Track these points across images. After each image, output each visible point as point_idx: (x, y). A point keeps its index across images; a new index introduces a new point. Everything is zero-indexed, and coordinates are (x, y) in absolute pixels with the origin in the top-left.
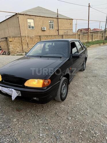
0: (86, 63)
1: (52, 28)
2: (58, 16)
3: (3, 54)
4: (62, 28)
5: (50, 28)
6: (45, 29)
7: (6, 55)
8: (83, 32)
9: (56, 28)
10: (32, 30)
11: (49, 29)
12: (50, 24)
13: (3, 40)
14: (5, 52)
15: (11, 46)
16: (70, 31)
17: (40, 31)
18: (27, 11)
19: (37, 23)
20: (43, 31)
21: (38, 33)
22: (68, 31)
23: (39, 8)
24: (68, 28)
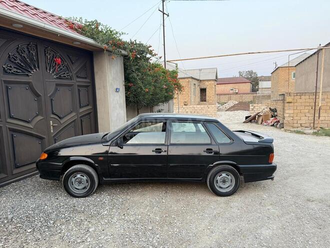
3: (273, 125)
7: (276, 127)
14: (278, 121)
15: (286, 111)
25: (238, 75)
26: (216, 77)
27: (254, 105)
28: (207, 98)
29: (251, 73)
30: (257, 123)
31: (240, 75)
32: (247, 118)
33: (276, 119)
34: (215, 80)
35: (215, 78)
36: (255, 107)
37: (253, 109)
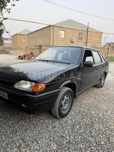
0: (105, 79)
1: (81, 40)
2: (88, 29)
4: (90, 41)
5: (79, 40)
6: (74, 41)
8: (112, 46)
9: (85, 40)
10: (62, 40)
12: (79, 36)
13: (36, 47)
16: (98, 44)
17: (69, 42)
19: (67, 34)
20: (72, 42)
21: (67, 44)
22: (96, 44)
23: (70, 21)
24: (97, 41)
30: (25, 59)
32: (19, 57)
33: (34, 57)
36: (16, 52)
37: (16, 53)
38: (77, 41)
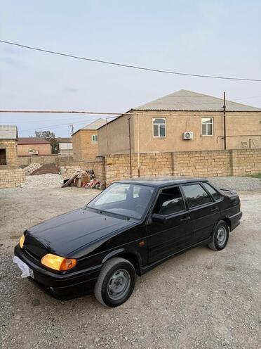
1: (210, 133)
2: (224, 107)
3: (94, 187)
4: (235, 133)
5: (204, 133)
6: (191, 137)
7: (98, 189)
9: (218, 132)
10: (161, 139)
11: (201, 136)
12: (204, 126)
13: (98, 160)
14: (99, 183)
15: (108, 173)
17: (179, 141)
18: (153, 103)
19: (173, 124)
20: (185, 140)
21: (173, 146)
22: (253, 138)
24: (254, 131)
25: (34, 136)
26: (17, 136)
27: (67, 167)
28: (8, 161)
29: (48, 134)
30: (76, 186)
31: (37, 136)
32: (65, 181)
33: (95, 181)
34: (16, 140)
35: (15, 137)
36: (67, 169)
37: (66, 172)
38: (198, 136)
